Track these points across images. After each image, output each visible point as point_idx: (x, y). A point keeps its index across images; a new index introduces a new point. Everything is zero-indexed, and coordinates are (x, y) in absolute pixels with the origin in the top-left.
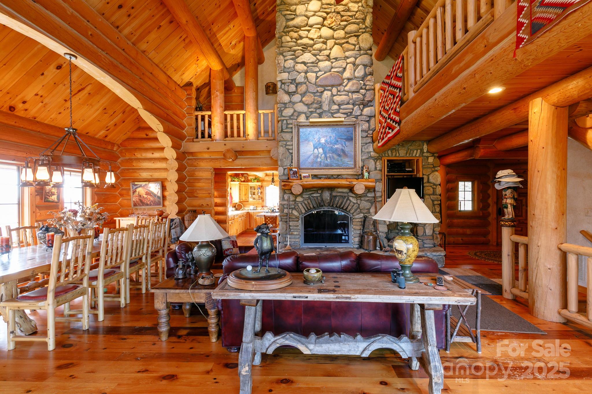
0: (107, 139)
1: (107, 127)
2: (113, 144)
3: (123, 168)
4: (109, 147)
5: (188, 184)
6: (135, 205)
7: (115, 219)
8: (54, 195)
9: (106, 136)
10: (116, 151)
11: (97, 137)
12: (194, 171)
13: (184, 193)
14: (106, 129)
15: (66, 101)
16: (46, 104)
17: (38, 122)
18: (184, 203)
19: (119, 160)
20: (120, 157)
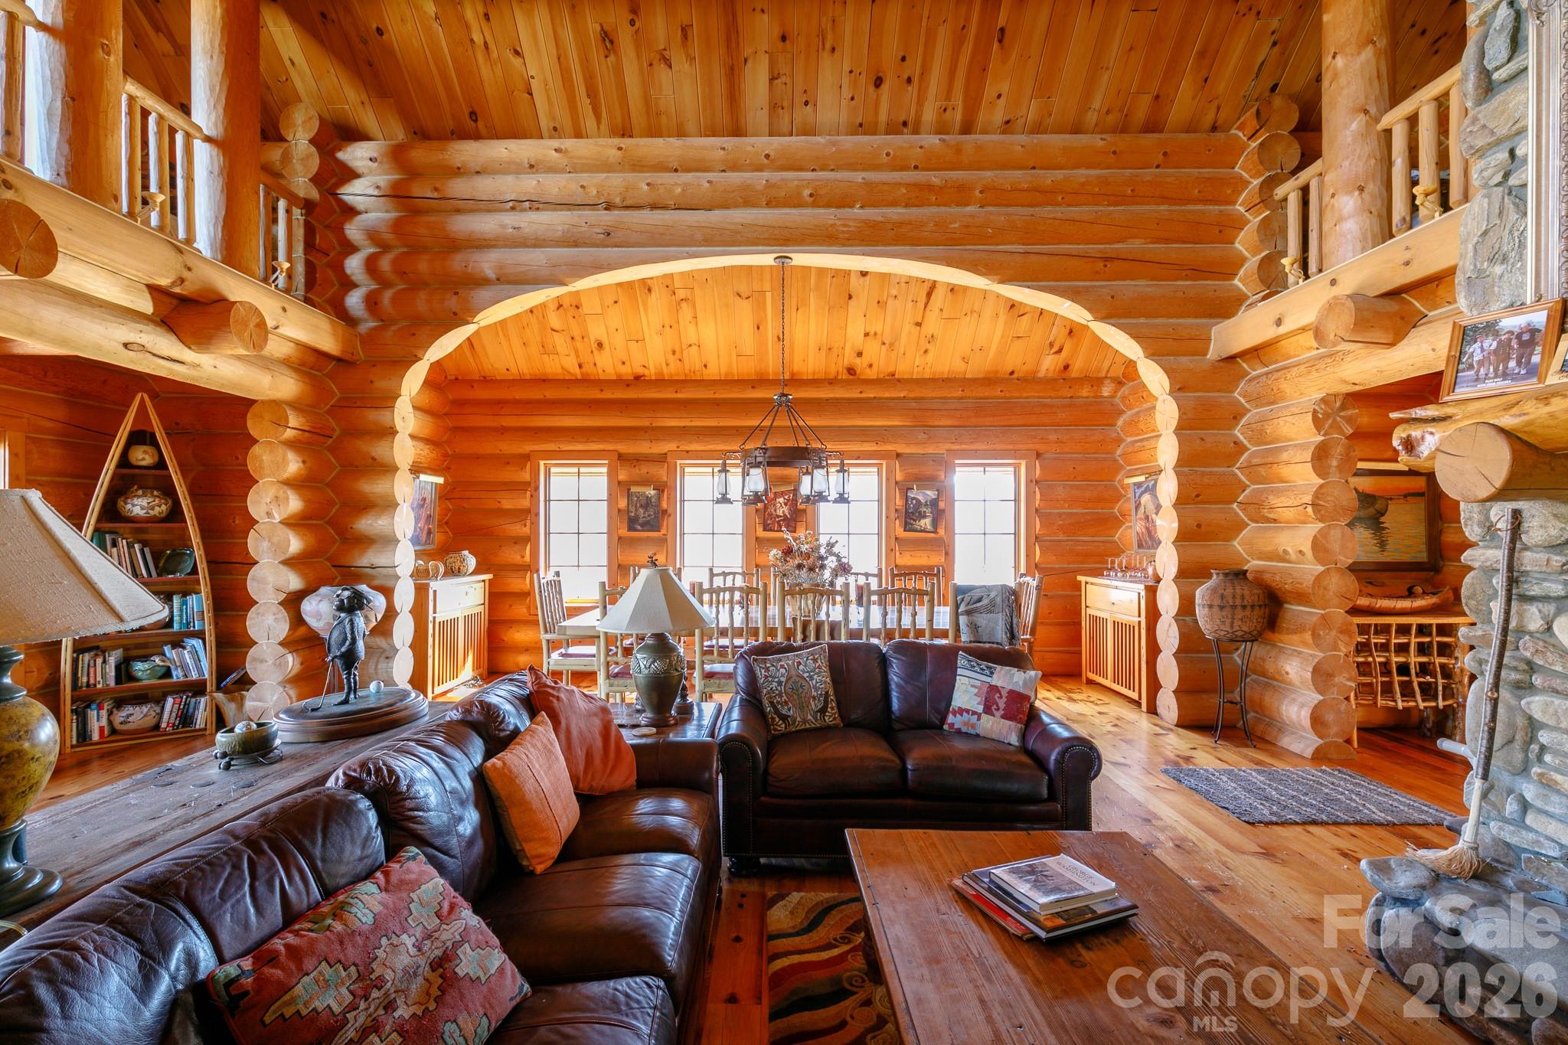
0: (1075, 372)
1: (1051, 345)
2: (1096, 382)
3: (1129, 439)
4: (1085, 392)
5: (1247, 471)
6: (1140, 546)
7: (1079, 578)
8: (925, 517)
9: (1066, 367)
10: (1113, 397)
11: (1041, 374)
12: (1263, 420)
13: (1235, 506)
14: (1053, 350)
15: (919, 324)
16: (891, 345)
17: (899, 380)
18: (1235, 543)
19: (1120, 423)
20: (1121, 413)
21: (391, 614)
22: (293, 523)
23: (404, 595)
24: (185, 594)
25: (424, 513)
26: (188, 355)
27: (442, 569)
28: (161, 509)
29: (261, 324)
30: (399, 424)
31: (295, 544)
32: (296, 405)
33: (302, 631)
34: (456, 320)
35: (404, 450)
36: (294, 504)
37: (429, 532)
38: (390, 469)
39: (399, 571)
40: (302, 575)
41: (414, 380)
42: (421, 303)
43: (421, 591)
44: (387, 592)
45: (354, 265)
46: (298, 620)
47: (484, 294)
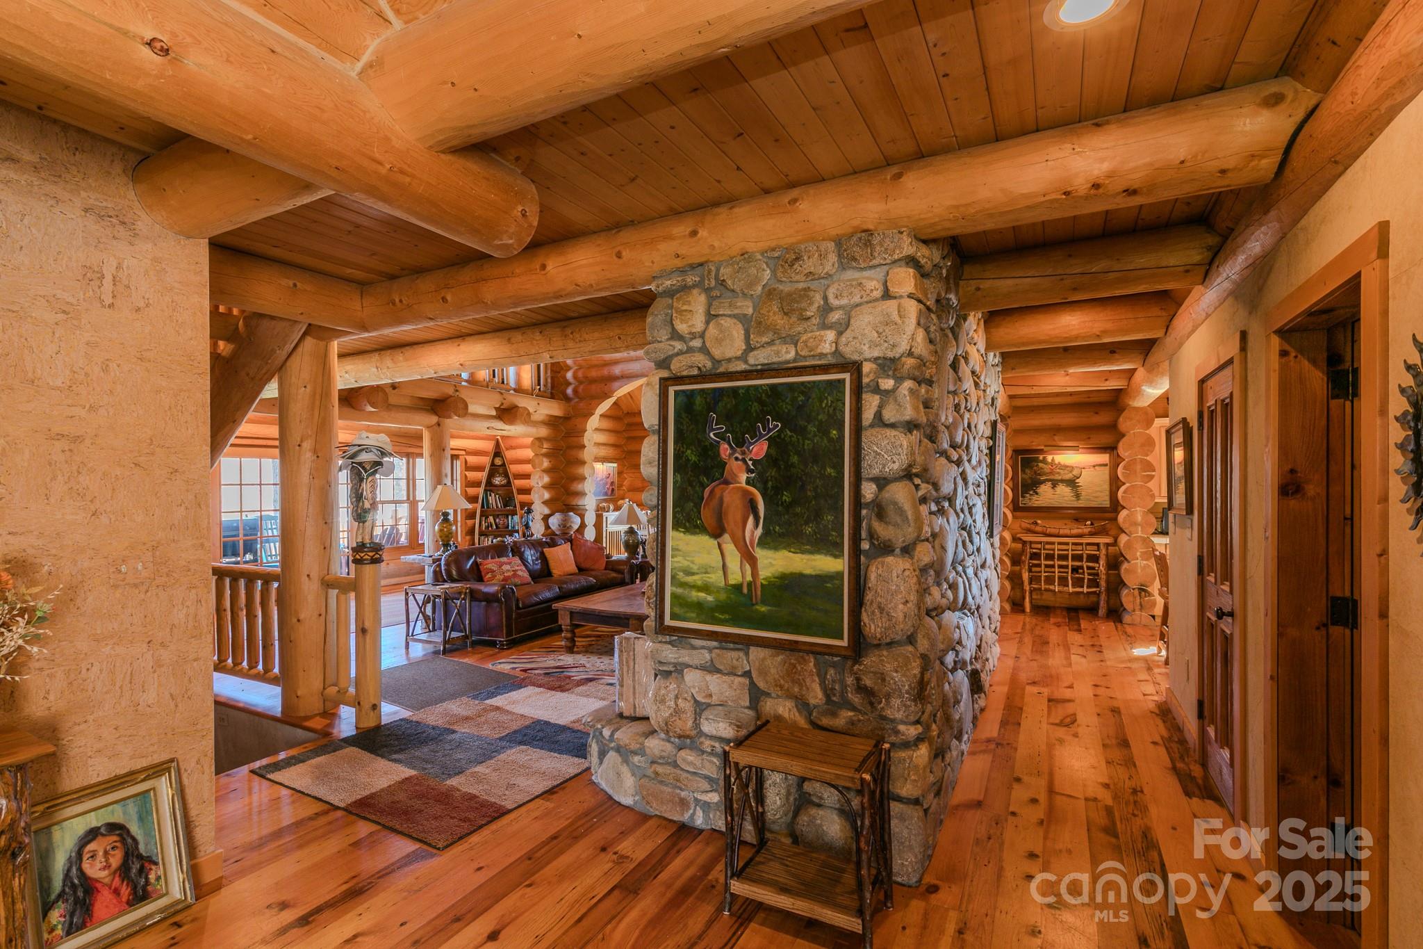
21: (583, 526)
22: (545, 487)
23: (590, 518)
24: (513, 515)
25: (609, 481)
26: (507, 427)
27: (612, 507)
28: (504, 482)
29: (529, 414)
30: (586, 442)
31: (547, 496)
32: (546, 439)
33: (549, 531)
34: (606, 396)
35: (589, 452)
36: (546, 479)
37: (613, 490)
38: (583, 463)
39: (587, 507)
40: (550, 508)
41: (594, 422)
42: (594, 388)
43: (599, 518)
44: (582, 517)
45: (569, 375)
46: (547, 527)
47: (616, 384)
